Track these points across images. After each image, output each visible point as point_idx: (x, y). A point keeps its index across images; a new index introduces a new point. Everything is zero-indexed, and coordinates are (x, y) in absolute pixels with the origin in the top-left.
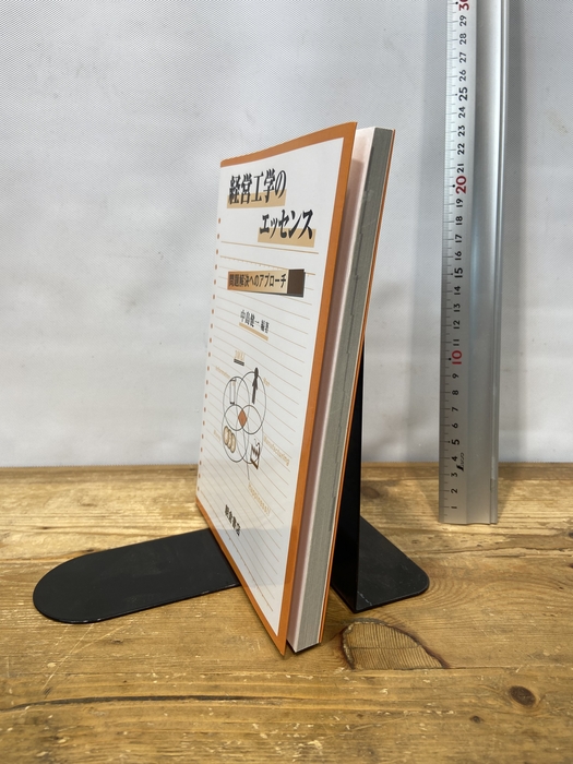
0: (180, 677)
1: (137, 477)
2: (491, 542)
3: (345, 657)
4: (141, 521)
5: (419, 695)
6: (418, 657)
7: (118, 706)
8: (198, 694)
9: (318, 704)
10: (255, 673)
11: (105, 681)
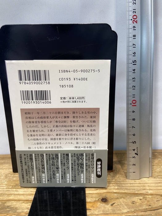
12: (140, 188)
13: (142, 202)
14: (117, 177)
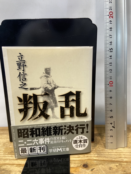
12: (117, 156)
13: (118, 168)
14: (97, 147)
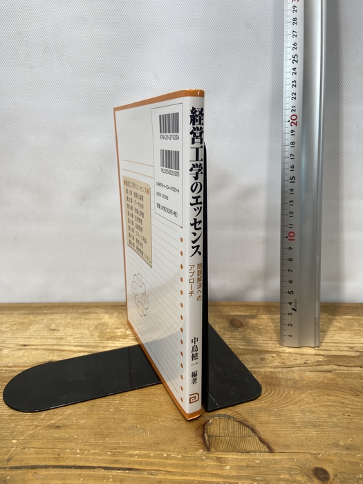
0: (94, 453)
1: (87, 310)
2: (313, 361)
3: (205, 443)
4: (85, 342)
5: (251, 471)
6: (254, 444)
7: (52, 472)
8: (104, 465)
9: (182, 475)
10: (143, 452)
11: (46, 454)
